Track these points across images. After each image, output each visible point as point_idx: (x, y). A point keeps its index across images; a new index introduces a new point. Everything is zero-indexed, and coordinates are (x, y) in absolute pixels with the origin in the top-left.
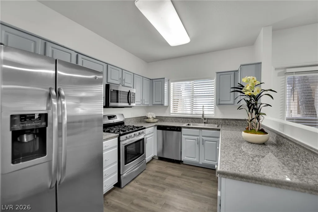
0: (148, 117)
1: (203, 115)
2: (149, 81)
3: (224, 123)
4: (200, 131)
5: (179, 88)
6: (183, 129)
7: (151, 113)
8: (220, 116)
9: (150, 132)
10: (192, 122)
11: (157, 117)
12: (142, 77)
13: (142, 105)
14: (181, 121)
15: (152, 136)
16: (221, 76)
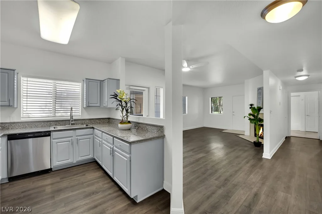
1: (71, 116)
4: (74, 131)
8: (87, 117)
16: (90, 82)
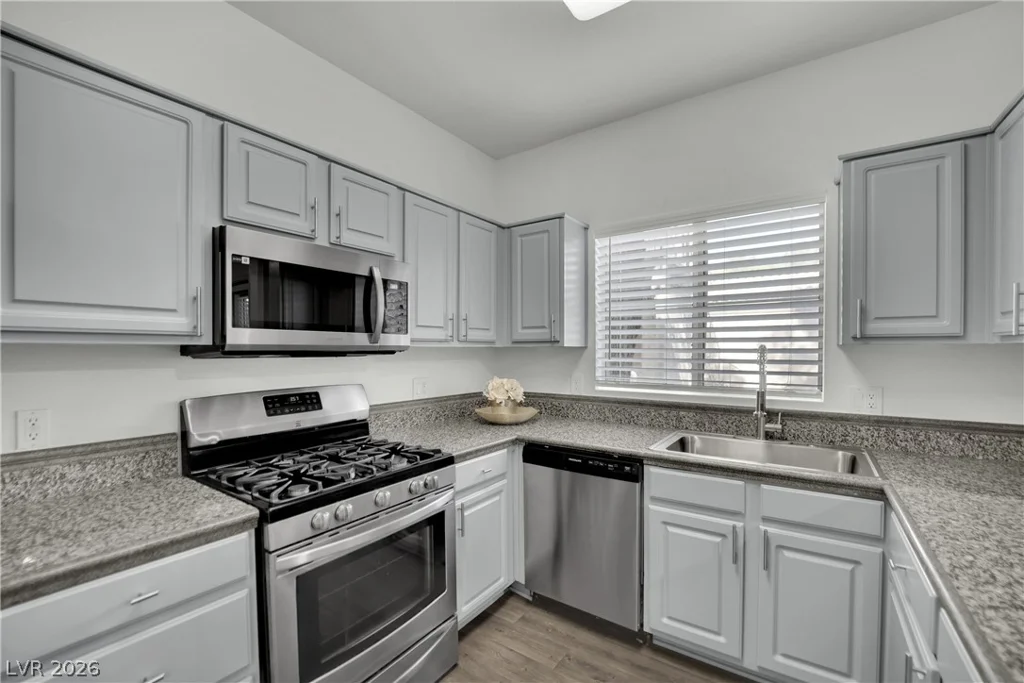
0: (491, 395)
2: (493, 236)
3: (882, 442)
4: (751, 487)
5: (643, 280)
6: (651, 472)
7: (505, 380)
9: (488, 476)
10: (700, 427)
11: (531, 399)
12: (456, 213)
13: (456, 344)
14: (646, 420)
15: (498, 493)
